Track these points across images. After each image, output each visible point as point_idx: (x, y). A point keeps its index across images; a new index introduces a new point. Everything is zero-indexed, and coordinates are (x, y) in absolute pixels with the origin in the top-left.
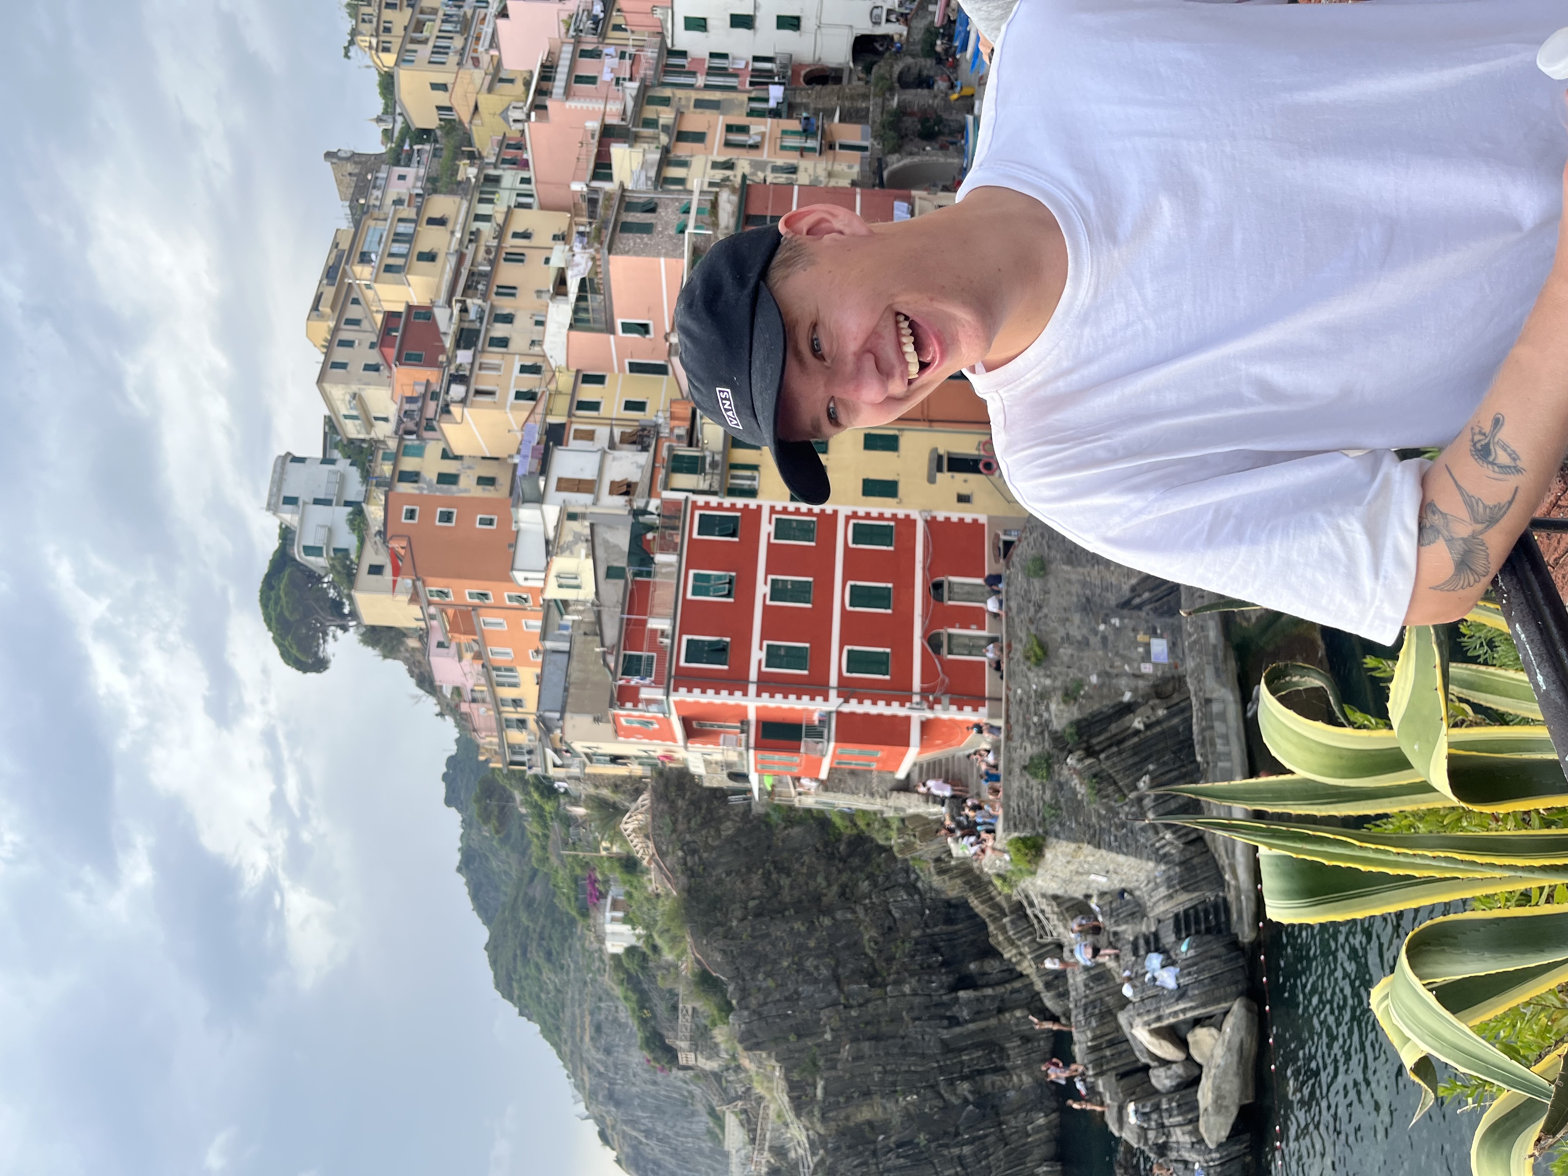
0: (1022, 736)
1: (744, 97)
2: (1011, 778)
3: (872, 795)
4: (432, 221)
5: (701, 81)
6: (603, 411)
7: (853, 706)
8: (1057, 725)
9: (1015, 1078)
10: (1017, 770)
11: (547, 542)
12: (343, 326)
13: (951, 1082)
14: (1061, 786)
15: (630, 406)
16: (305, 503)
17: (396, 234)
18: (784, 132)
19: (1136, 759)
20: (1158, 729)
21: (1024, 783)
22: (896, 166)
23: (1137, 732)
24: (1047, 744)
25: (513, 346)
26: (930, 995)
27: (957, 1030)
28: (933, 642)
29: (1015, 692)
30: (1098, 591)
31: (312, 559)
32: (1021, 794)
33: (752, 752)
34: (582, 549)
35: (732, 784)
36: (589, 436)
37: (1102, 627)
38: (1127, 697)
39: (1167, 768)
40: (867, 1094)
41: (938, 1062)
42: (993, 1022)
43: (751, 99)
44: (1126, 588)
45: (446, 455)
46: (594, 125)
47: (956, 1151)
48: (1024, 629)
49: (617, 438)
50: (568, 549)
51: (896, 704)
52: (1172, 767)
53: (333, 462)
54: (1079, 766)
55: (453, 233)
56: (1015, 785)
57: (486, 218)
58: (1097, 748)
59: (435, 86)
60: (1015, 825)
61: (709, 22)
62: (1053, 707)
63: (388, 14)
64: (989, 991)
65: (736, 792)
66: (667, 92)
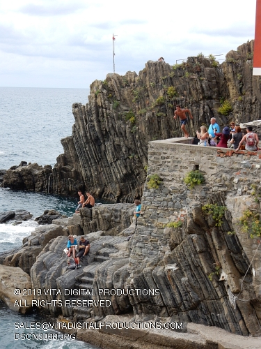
0: (222, 165)
2: (188, 153)
14: (184, 197)
21: (185, 165)
24: (215, 188)
32: (177, 161)
52: (184, 298)
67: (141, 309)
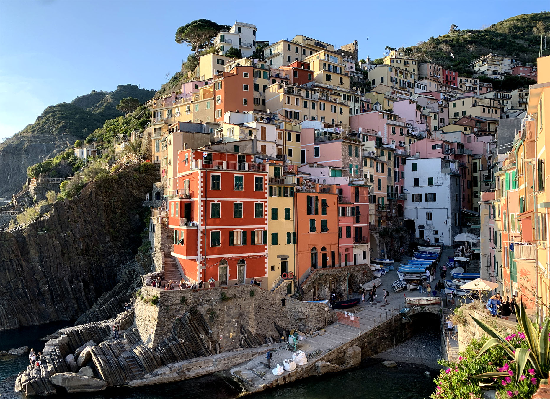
0: (194, 296)
1: (392, 185)
2: (179, 293)
3: (161, 244)
4: (341, 79)
5: (396, 169)
6: (288, 142)
7: (200, 235)
8: (199, 308)
9: (51, 306)
10: (183, 295)
11: (243, 124)
12: (303, 48)
13: (47, 282)
14: (178, 311)
15: (290, 151)
16: (240, 35)
17: (336, 67)
18: (383, 199)
19: (190, 337)
20: (200, 344)
22: (376, 237)
23: (199, 337)
24: (192, 305)
25: (304, 109)
26: (80, 272)
27: (68, 283)
28: (224, 261)
29: (210, 292)
30: (246, 318)
31: (219, 38)
32: (174, 297)
33: (180, 200)
34: (243, 136)
35: (154, 193)
36: (280, 137)
37: (234, 320)
38: (210, 332)
39: (187, 348)
40: (40, 251)
41: (55, 277)
42: (72, 296)
43: (392, 186)
44: (248, 327)
45: (265, 87)
46: (380, 134)
47: (20, 286)
48: (232, 293)
49: (279, 147)
50: (242, 132)
51: (201, 250)
52: (188, 350)
53: (254, 45)
54: (186, 317)
55: (338, 87)
56: (177, 295)
57: (344, 99)
58: (192, 323)
59: (382, 78)
60: (163, 296)
61: (416, 171)
62: (206, 306)
63: (403, 61)
64: (83, 294)
65: (151, 195)
66: (392, 159)
67: (169, 361)
